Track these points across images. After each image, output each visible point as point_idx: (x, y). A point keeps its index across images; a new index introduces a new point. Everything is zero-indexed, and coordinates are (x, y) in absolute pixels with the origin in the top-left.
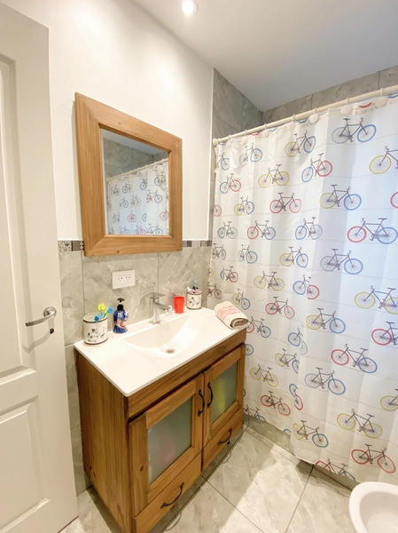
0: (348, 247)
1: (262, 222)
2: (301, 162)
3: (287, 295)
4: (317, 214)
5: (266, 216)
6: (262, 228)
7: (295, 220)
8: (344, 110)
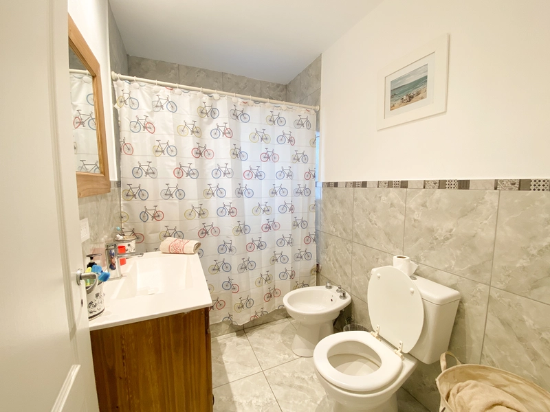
0: (245, 182)
1: (185, 164)
2: (209, 123)
3: (212, 219)
4: (229, 161)
5: (189, 160)
6: (186, 170)
7: (210, 165)
8: (234, 99)
